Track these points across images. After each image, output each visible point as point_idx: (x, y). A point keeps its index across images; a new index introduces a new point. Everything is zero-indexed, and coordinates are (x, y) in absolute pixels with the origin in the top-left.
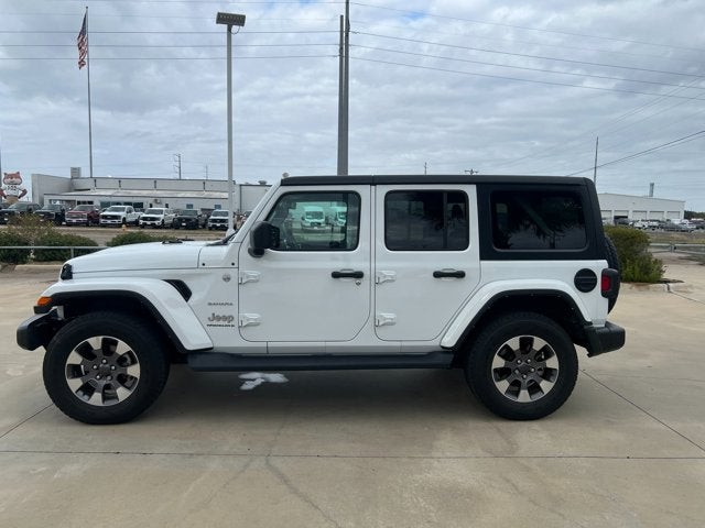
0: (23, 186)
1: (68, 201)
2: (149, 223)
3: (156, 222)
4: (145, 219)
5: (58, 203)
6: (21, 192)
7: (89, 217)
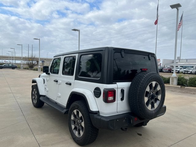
0: (160, 62)
1: (172, 66)
2: (186, 72)
3: (189, 72)
4: (185, 71)
5: (169, 66)
6: (160, 64)
7: (169, 70)
